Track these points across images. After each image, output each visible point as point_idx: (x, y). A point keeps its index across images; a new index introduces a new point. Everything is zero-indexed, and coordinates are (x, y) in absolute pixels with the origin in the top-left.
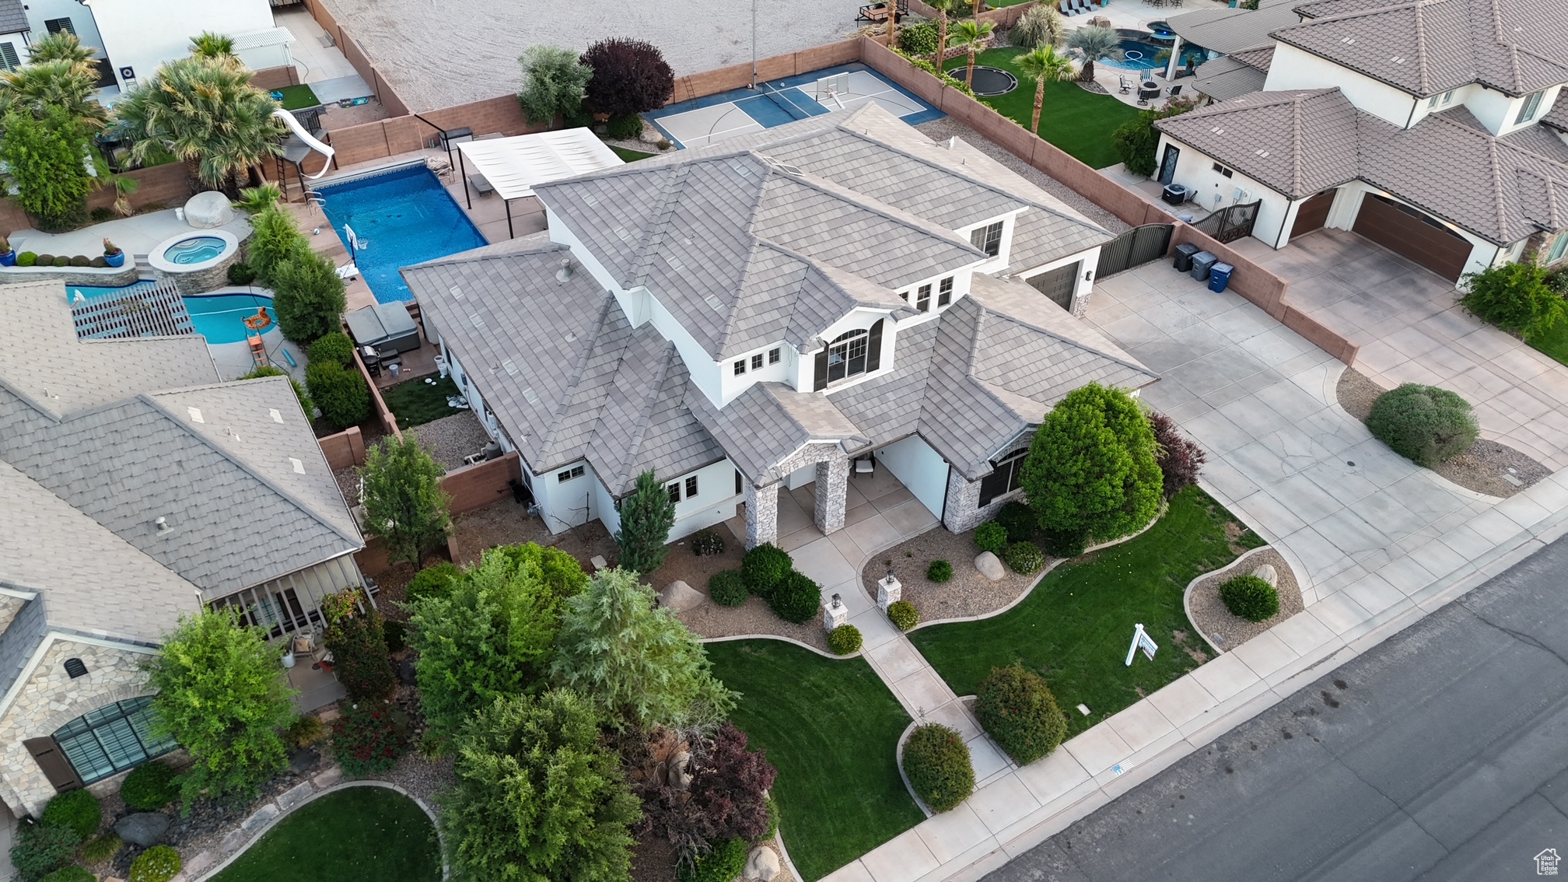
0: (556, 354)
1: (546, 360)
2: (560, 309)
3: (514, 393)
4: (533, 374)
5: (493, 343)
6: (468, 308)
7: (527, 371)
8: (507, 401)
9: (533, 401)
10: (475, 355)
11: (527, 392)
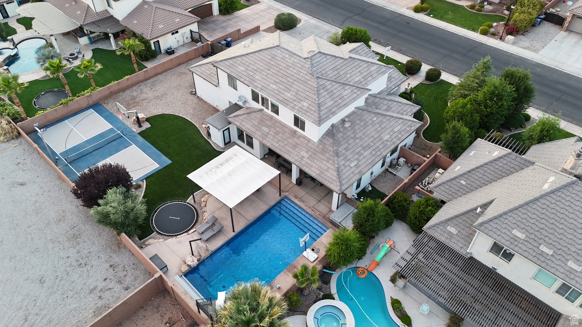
0: (381, 123)
1: (383, 126)
2: (362, 124)
3: (396, 134)
4: (389, 129)
5: (377, 145)
6: (360, 158)
7: (388, 131)
8: (400, 136)
9: (399, 127)
10: (382, 150)
11: (396, 130)
